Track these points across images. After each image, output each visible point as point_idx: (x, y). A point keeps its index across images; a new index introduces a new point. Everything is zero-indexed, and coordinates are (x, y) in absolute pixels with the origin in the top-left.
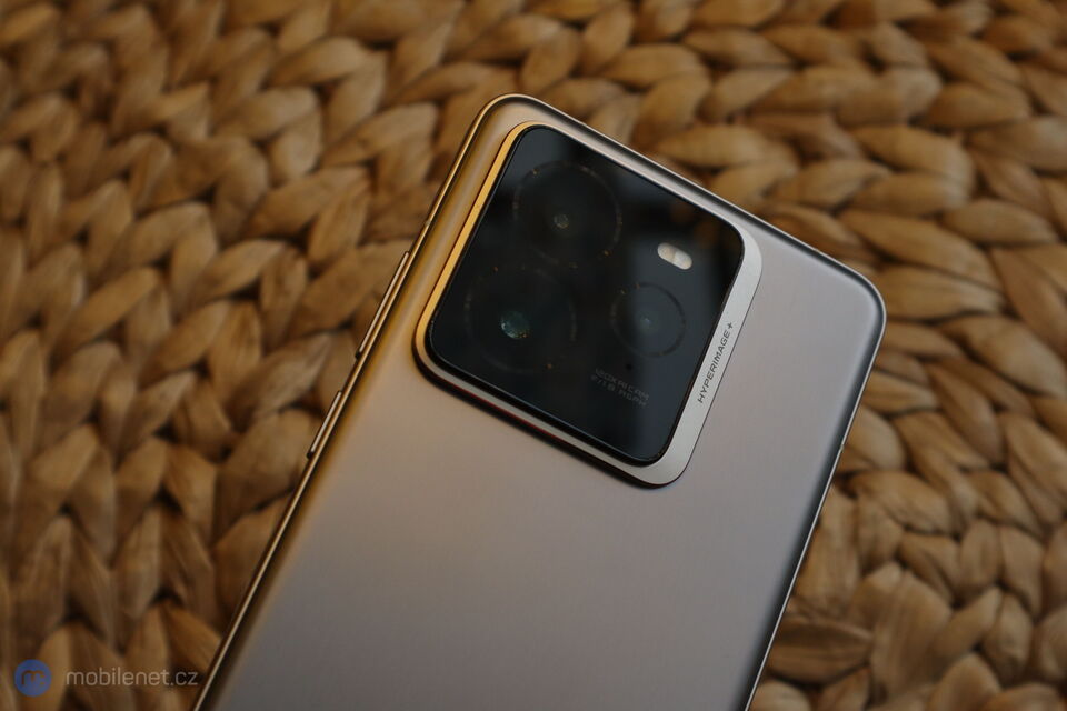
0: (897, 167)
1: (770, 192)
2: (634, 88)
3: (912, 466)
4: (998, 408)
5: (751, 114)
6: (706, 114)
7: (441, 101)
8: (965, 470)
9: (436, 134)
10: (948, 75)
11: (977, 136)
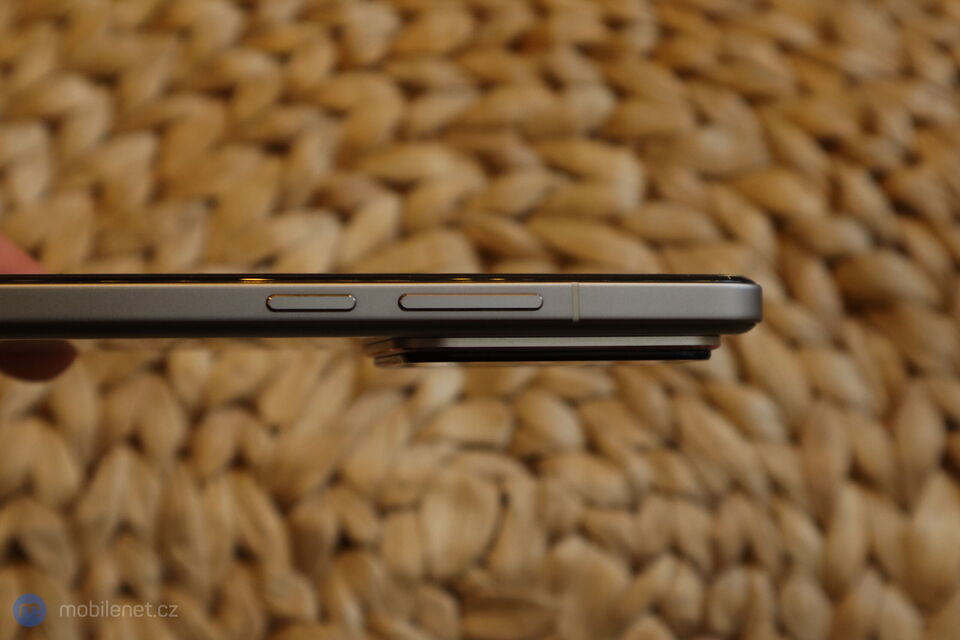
0: (576, 176)
1: (462, 203)
2: (337, 113)
3: (593, 447)
4: (670, 391)
5: (446, 133)
6: (402, 135)
7: (161, 129)
8: (641, 450)
9: (157, 160)
10: (621, 92)
11: (649, 147)
